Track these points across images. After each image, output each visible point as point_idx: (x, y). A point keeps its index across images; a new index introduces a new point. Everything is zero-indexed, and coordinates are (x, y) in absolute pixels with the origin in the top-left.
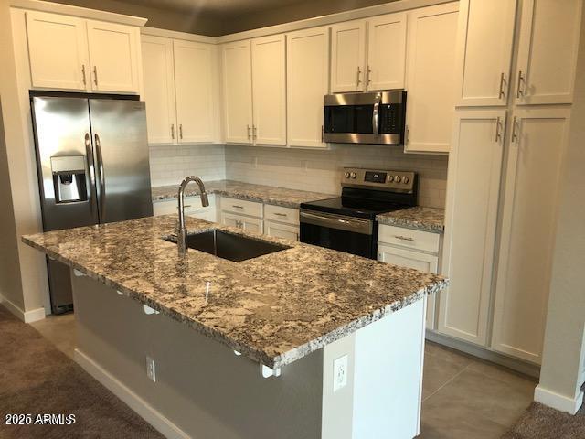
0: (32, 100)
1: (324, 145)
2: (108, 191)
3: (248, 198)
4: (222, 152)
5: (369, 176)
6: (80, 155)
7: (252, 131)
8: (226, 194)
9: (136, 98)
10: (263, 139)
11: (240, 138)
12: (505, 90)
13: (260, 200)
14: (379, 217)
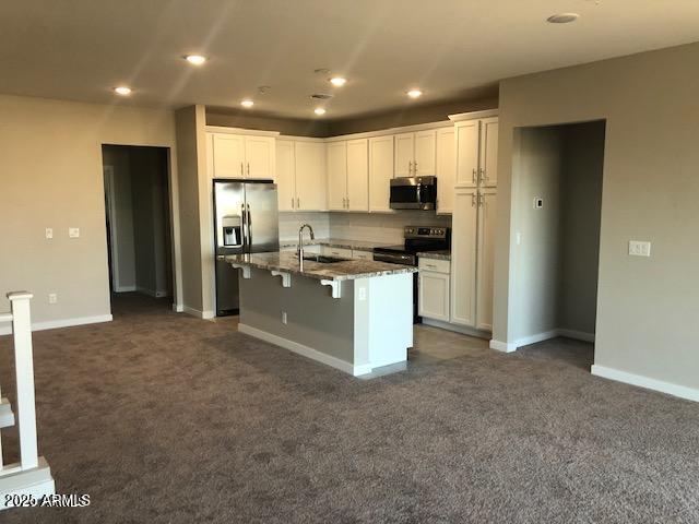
0: (214, 185)
1: (391, 210)
2: (253, 243)
3: (342, 247)
4: (327, 217)
5: (421, 231)
6: (238, 217)
7: (346, 202)
8: (327, 245)
9: (271, 182)
10: (353, 208)
11: (339, 207)
12: (476, 178)
13: (349, 248)
14: (419, 254)
